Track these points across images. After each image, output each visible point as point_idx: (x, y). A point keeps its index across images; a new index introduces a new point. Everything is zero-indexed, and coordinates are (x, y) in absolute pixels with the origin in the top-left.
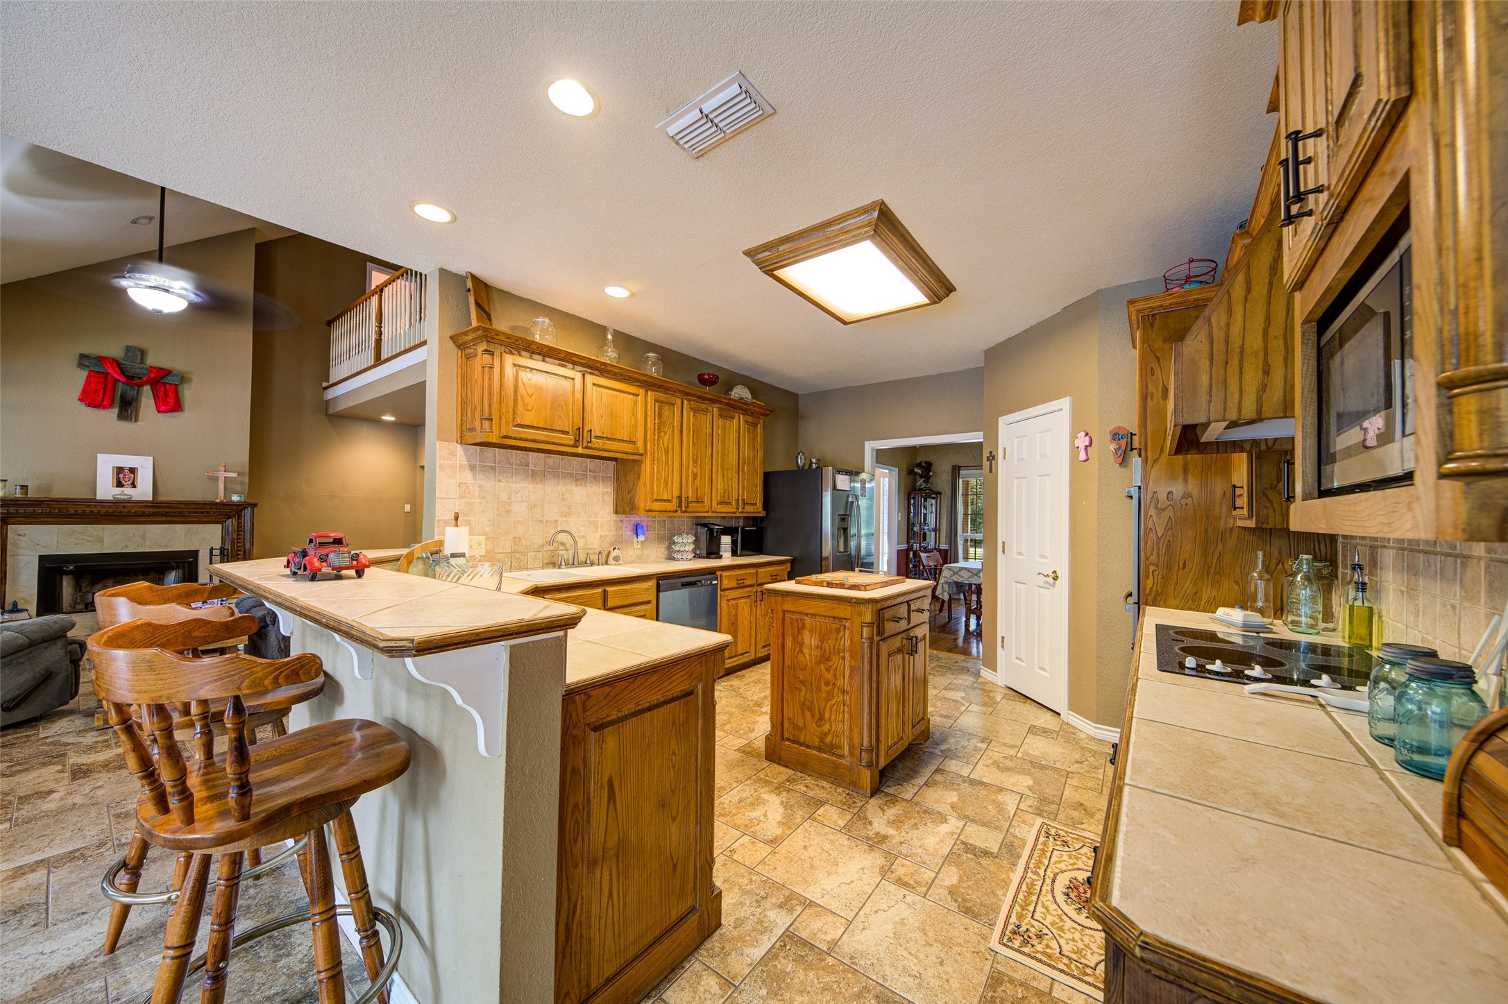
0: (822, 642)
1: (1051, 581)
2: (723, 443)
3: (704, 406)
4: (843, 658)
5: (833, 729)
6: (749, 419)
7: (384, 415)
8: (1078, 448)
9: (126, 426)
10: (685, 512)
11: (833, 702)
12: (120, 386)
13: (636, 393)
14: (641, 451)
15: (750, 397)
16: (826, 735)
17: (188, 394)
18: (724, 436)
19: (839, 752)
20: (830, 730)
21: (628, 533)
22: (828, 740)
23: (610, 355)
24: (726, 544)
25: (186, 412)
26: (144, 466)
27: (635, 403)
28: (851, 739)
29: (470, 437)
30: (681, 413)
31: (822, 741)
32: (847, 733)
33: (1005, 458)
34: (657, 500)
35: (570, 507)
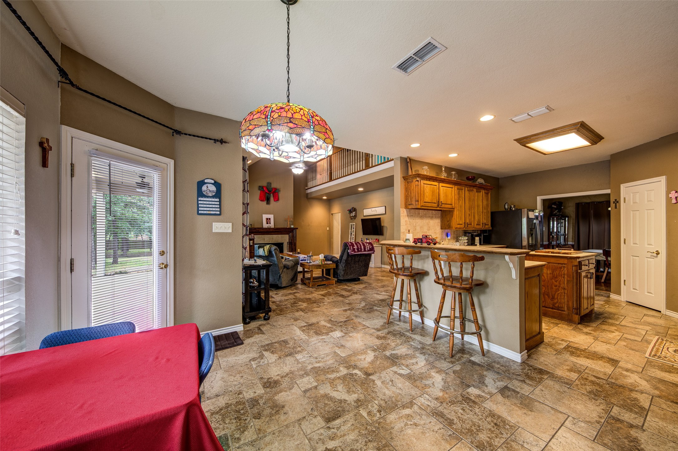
0: (553, 272)
1: (656, 255)
2: (478, 201)
3: (472, 189)
4: (564, 277)
5: (559, 301)
6: (486, 191)
7: (323, 197)
8: (671, 198)
9: (268, 206)
10: (466, 228)
11: (559, 292)
12: (267, 194)
13: (452, 187)
14: (454, 207)
15: (484, 182)
16: (556, 303)
17: (281, 195)
18: (478, 199)
19: (562, 309)
20: (557, 302)
21: (444, 236)
22: (557, 305)
23: (444, 175)
24: (477, 240)
25: (280, 201)
26: (271, 217)
27: (452, 190)
28: (568, 305)
29: (410, 207)
30: (466, 192)
31: (554, 305)
32: (566, 303)
33: (625, 202)
34: (458, 224)
35: (429, 227)
